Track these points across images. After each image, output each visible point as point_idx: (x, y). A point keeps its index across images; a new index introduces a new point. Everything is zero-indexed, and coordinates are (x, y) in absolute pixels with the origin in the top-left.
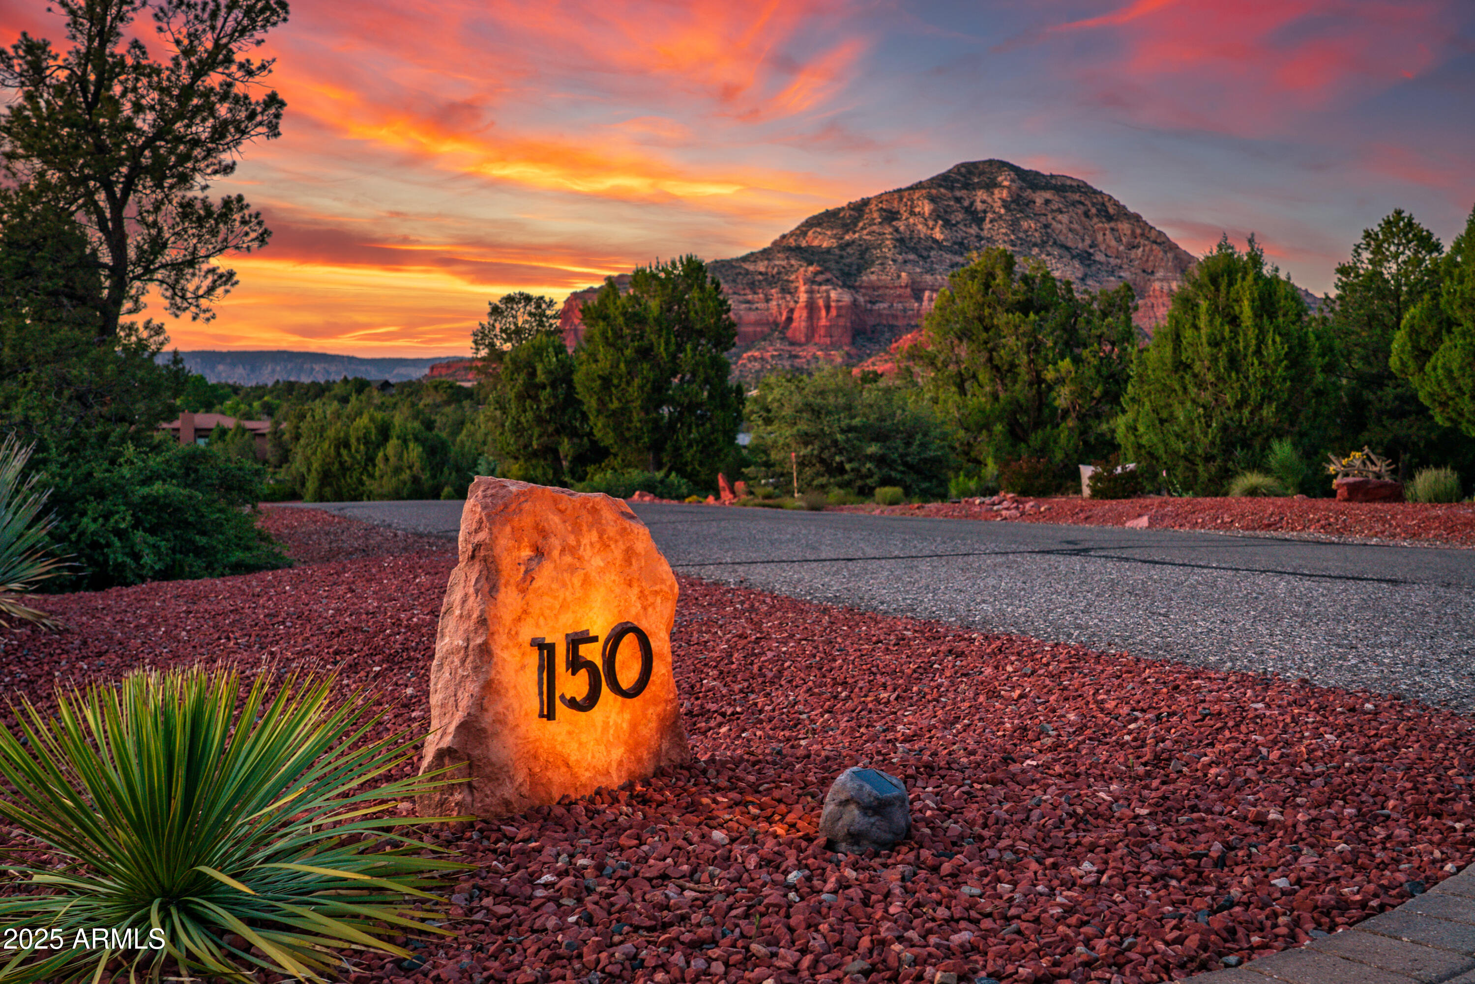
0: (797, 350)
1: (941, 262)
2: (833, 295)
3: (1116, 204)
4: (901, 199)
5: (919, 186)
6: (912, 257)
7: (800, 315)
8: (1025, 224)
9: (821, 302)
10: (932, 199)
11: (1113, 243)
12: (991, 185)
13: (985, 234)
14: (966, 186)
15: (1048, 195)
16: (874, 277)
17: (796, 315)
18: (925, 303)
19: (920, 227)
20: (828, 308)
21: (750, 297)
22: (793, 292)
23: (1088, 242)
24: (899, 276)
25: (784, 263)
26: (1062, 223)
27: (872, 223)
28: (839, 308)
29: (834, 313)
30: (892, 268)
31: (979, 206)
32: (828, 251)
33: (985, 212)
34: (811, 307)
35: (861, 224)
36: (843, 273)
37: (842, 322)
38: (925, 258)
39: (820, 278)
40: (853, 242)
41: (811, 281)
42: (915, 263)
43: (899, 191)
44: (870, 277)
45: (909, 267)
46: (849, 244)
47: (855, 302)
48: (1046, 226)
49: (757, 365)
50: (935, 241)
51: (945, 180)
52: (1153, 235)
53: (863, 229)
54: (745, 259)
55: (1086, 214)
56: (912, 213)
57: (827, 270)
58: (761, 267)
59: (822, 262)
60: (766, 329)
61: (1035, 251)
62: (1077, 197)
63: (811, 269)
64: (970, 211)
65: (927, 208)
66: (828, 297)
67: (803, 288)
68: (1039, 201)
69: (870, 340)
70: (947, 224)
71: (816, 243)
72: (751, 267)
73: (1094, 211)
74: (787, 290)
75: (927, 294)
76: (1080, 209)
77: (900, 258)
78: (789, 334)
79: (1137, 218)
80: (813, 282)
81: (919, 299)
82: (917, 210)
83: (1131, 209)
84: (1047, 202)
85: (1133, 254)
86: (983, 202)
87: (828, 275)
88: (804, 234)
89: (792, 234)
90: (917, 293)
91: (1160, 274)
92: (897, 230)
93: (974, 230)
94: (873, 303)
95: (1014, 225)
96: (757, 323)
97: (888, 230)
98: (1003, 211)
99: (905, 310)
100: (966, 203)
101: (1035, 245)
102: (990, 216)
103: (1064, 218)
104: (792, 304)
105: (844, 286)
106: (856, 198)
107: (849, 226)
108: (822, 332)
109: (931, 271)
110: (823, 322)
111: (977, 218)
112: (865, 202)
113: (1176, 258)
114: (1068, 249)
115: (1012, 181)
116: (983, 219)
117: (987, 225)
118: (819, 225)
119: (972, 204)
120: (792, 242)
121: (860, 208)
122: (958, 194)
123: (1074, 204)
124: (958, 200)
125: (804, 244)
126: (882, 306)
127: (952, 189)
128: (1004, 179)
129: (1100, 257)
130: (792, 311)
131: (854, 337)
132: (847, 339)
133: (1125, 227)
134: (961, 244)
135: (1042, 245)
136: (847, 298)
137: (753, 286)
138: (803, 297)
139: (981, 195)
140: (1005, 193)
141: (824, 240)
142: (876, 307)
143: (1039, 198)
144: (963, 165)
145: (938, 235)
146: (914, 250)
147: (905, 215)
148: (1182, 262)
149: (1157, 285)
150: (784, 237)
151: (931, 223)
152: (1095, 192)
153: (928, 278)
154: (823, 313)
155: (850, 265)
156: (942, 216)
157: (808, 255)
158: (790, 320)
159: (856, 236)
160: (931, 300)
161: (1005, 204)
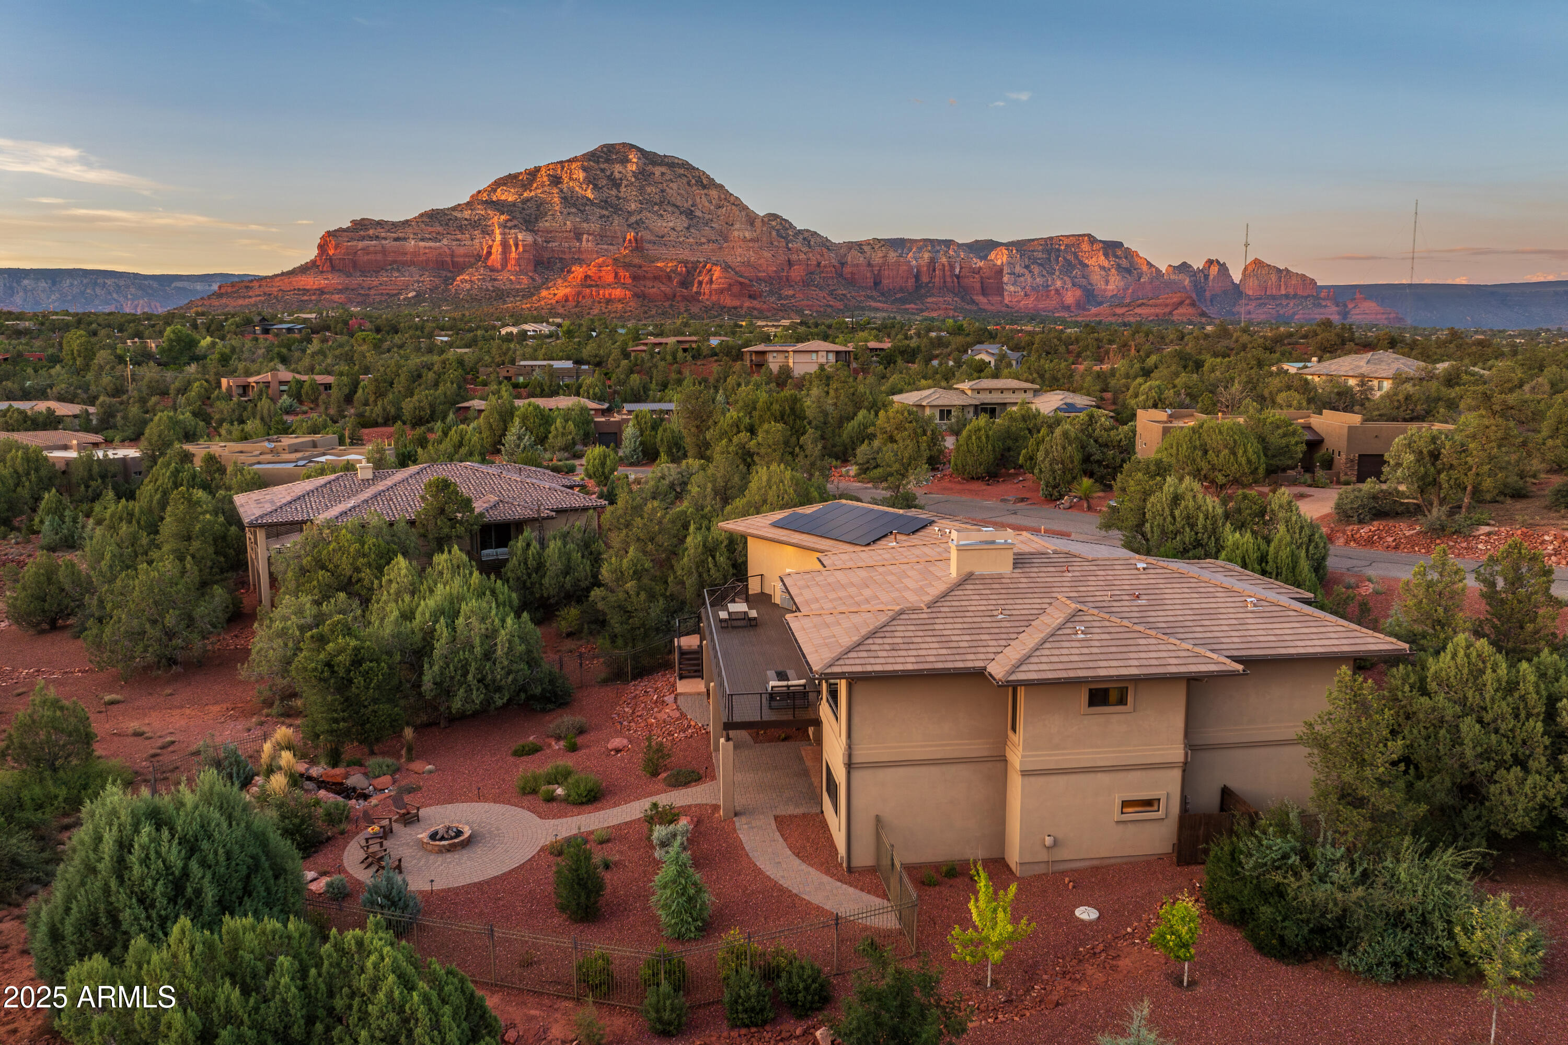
0: (495, 275)
1: (593, 214)
2: (520, 237)
3: (708, 177)
4: (563, 168)
5: (575, 160)
6: (573, 210)
7: (497, 250)
8: (649, 190)
9: (511, 242)
10: (585, 169)
11: (707, 204)
12: (624, 161)
13: (621, 195)
14: (607, 161)
15: (663, 169)
16: (547, 224)
17: (494, 250)
18: (584, 243)
19: (577, 189)
20: (517, 246)
21: (459, 237)
22: (491, 234)
23: (690, 203)
24: (565, 224)
25: (483, 212)
26: (673, 190)
27: (543, 186)
28: (524, 246)
29: (521, 249)
30: (560, 218)
31: (617, 176)
32: (514, 204)
33: (621, 179)
34: (505, 245)
35: (535, 185)
36: (526, 221)
37: (526, 255)
38: (582, 212)
39: (509, 224)
40: (532, 198)
41: (504, 226)
42: (575, 215)
43: (561, 162)
44: (544, 224)
45: (571, 217)
46: (528, 200)
47: (535, 241)
48: (663, 191)
49: (468, 286)
50: (588, 199)
51: (592, 156)
52: (732, 199)
53: (537, 189)
54: (454, 209)
55: (689, 183)
56: (571, 179)
57: (514, 218)
58: (467, 214)
59: (510, 212)
60: (473, 260)
61: (656, 208)
62: (682, 171)
63: (503, 217)
64: (610, 178)
65: (581, 175)
66: (517, 238)
67: (497, 231)
68: (657, 173)
69: (547, 268)
70: (595, 187)
71: (503, 198)
72: (459, 215)
73: (693, 181)
74: (487, 232)
75: (585, 236)
76: (685, 180)
77: (565, 211)
78: (489, 263)
79: (722, 186)
80: (505, 227)
81: (579, 240)
82: (574, 176)
83: (718, 181)
84: (663, 174)
85: (720, 212)
86: (620, 172)
87: (515, 222)
88: (495, 191)
89: (485, 190)
90: (578, 236)
91: (737, 226)
92: (561, 191)
93: (614, 192)
94: (548, 242)
95: (641, 189)
96: (465, 256)
97: (555, 191)
98: (633, 179)
99: (570, 248)
100: (608, 173)
102: (625, 183)
103: (674, 186)
104: (490, 242)
105: (527, 230)
106: (531, 166)
107: (526, 186)
108: (513, 262)
109: (587, 220)
110: (513, 255)
111: (616, 184)
112: (537, 170)
113: (747, 215)
114: (677, 207)
115: (639, 158)
116: (620, 185)
117: (623, 189)
118: (505, 184)
119: (612, 173)
120: (485, 197)
121: (534, 173)
122: (602, 166)
123: (680, 176)
124: (603, 170)
125: (494, 199)
126: (554, 244)
127: (598, 162)
128: (633, 157)
129: (698, 213)
130: (490, 247)
131: (535, 266)
132: (531, 267)
133: (714, 193)
134: (606, 202)
135: (661, 203)
136: (530, 239)
137: (461, 228)
138: (498, 238)
139: (618, 168)
140: (634, 168)
141: (508, 195)
142: (550, 245)
143: (658, 171)
144: (604, 146)
145: (590, 194)
146: (574, 205)
147: (566, 180)
148: (751, 219)
149: (736, 233)
150: (479, 192)
151: (584, 186)
152: (694, 168)
153: (585, 225)
154: (514, 249)
155: (530, 215)
156: (591, 180)
157: (499, 206)
158: (489, 253)
159: (533, 194)
160: (588, 241)
161: (635, 174)
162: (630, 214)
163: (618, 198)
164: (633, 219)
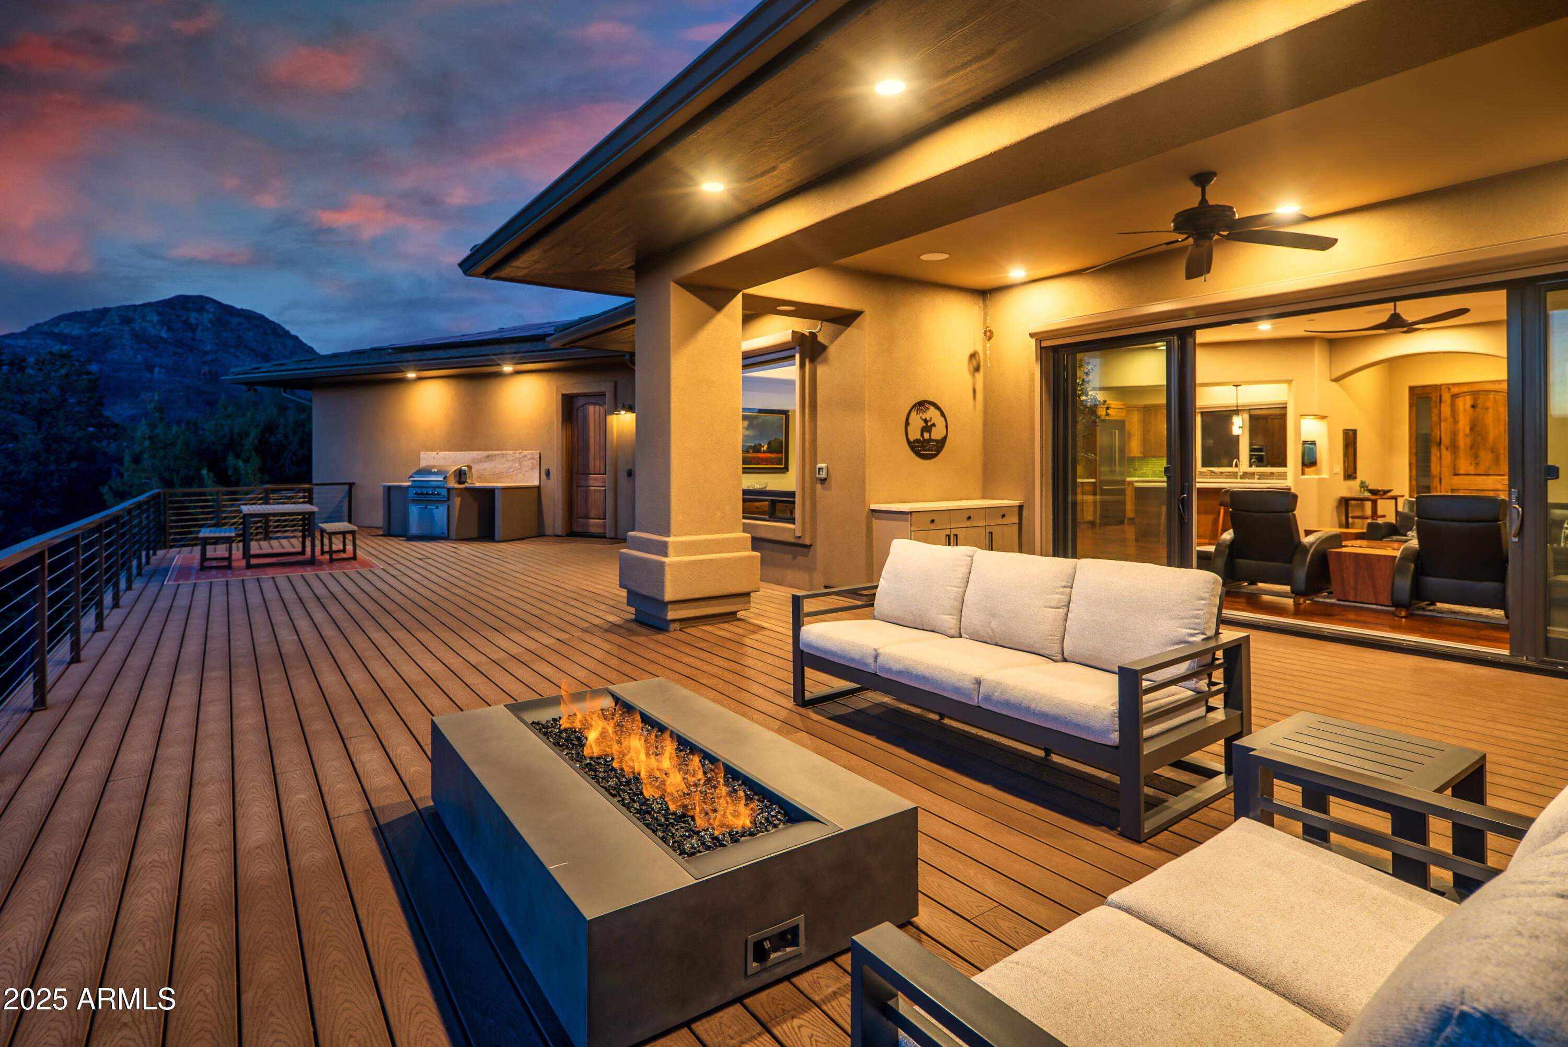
1: (167, 351)
6: (145, 346)
8: (225, 335)
10: (159, 313)
12: (201, 310)
13: (197, 337)
15: (240, 319)
16: (116, 357)
18: (156, 375)
19: (150, 329)
24: (135, 357)
26: (249, 336)
27: (113, 323)
30: (130, 352)
31: (193, 320)
32: (78, 337)
33: (197, 324)
35: (104, 323)
38: (154, 348)
40: (99, 333)
42: (147, 350)
45: (143, 352)
46: (95, 334)
48: (239, 337)
50: (161, 338)
51: (169, 304)
53: (105, 326)
55: (265, 333)
56: (144, 321)
61: (232, 350)
62: (257, 323)
64: (186, 323)
65: (156, 318)
68: (234, 323)
70: (170, 329)
71: (67, 331)
73: (268, 331)
75: (157, 369)
76: (261, 330)
77: (136, 346)
81: (152, 372)
82: (148, 318)
83: (293, 333)
84: (239, 323)
86: (196, 319)
90: (150, 368)
92: (133, 329)
93: (189, 334)
95: (218, 334)
97: (126, 328)
98: (209, 325)
100: (184, 318)
101: (232, 346)
102: (200, 328)
103: (250, 334)
107: (93, 323)
109: (160, 356)
111: (192, 328)
116: (196, 329)
117: (199, 332)
119: (188, 319)
120: (46, 329)
121: (103, 313)
122: (178, 313)
123: (257, 326)
124: (179, 316)
125: (55, 331)
126: (123, 374)
127: (172, 309)
128: (211, 308)
133: (288, 342)
134: (181, 342)
135: (237, 347)
139: (194, 315)
140: (211, 316)
141: (73, 330)
142: (118, 375)
143: (234, 321)
144: (181, 296)
145: (164, 334)
146: (146, 342)
147: (138, 321)
150: (38, 325)
151: (158, 328)
153: (158, 360)
156: (166, 324)
157: (60, 338)
159: (101, 330)
160: (160, 372)
161: (211, 321)
162: (206, 353)
163: (194, 340)
164: (209, 358)
